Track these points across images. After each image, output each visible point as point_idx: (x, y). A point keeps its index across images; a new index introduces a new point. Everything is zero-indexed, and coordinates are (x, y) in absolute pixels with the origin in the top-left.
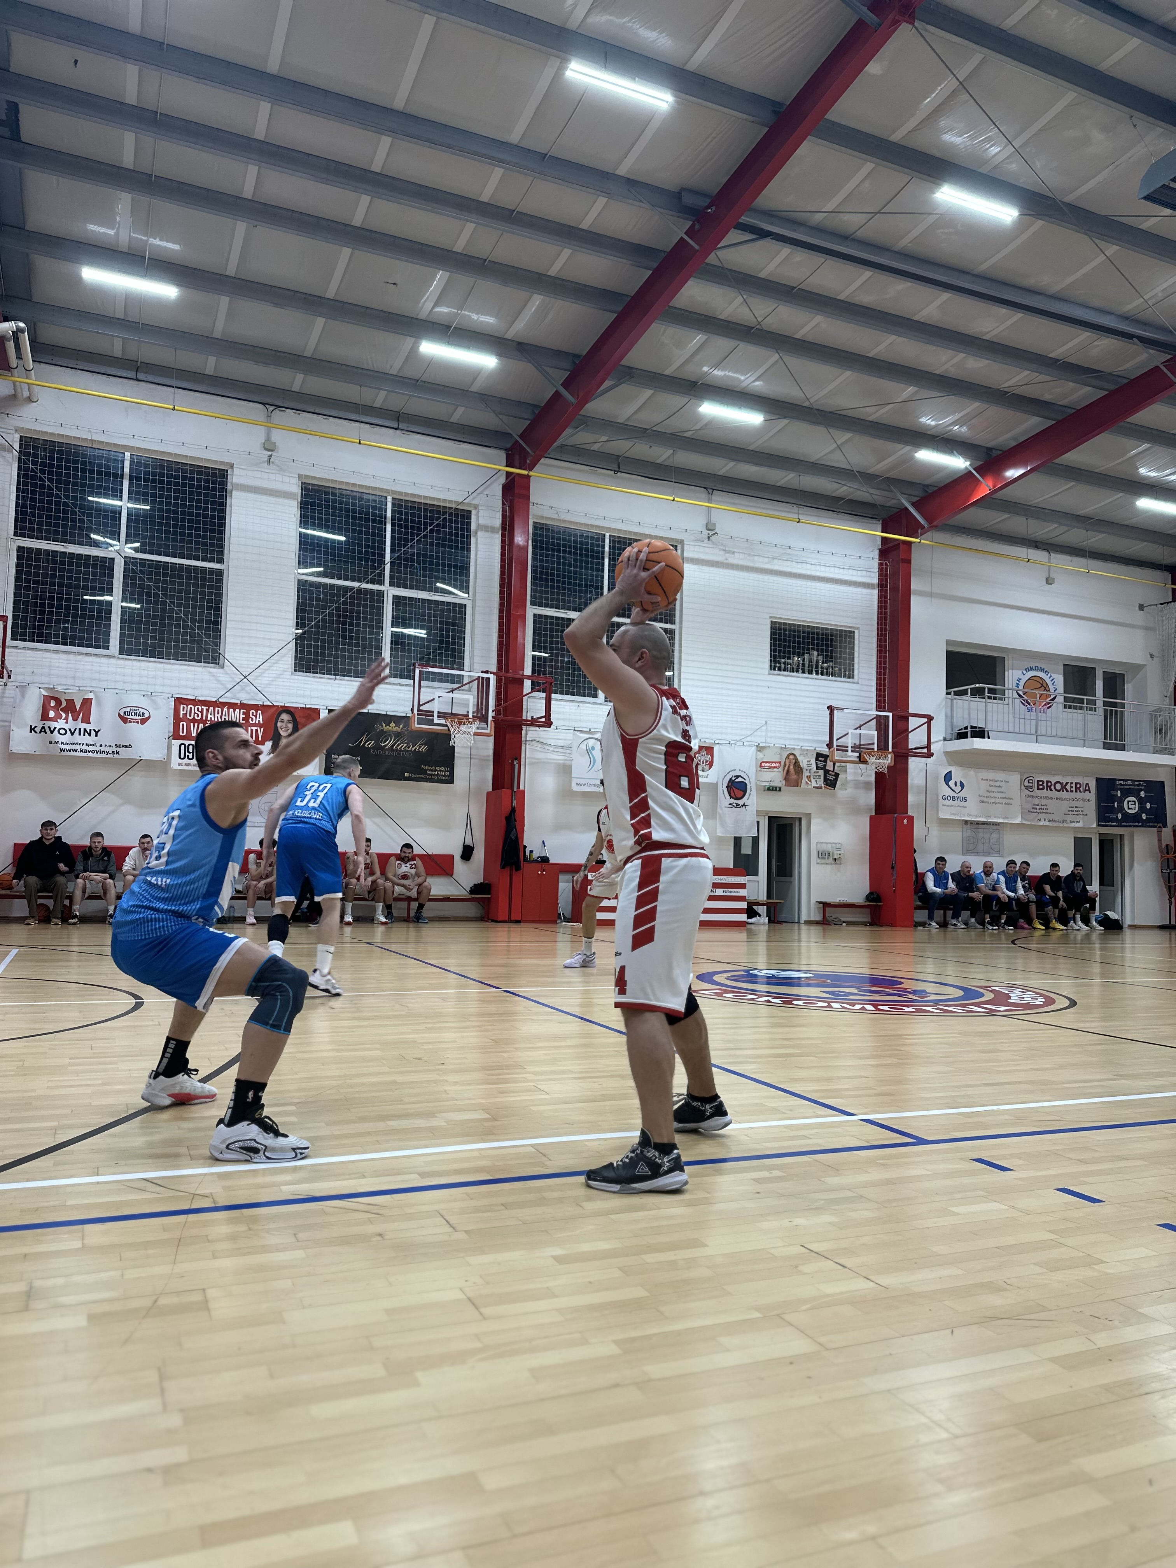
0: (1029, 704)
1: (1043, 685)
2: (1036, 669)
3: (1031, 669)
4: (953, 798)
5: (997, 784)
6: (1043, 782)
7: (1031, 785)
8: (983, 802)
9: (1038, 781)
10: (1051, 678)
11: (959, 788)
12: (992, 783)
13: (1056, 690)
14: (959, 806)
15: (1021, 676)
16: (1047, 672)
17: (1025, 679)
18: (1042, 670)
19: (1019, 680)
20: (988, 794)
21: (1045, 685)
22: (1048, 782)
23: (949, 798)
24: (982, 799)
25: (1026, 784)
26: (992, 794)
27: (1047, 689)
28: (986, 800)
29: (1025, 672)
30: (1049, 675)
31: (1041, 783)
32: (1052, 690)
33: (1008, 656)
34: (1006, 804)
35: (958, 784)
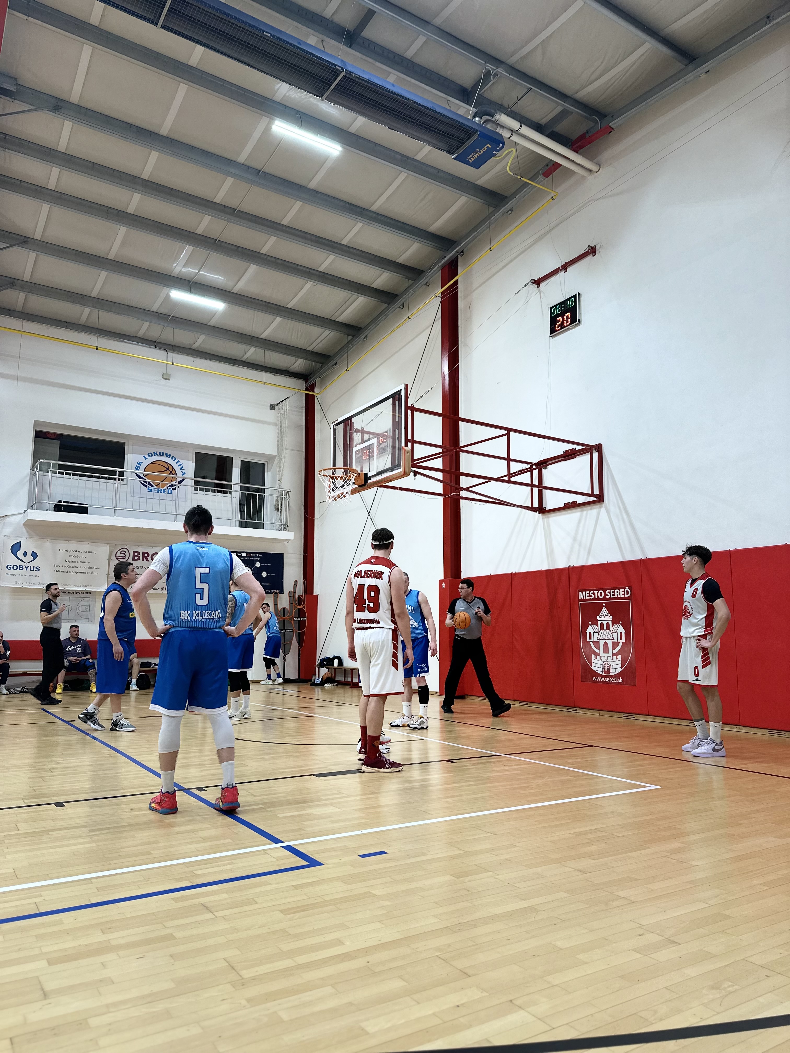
0: (152, 486)
1: (169, 469)
2: (161, 454)
3: (155, 454)
4: (21, 568)
5: (79, 554)
6: (139, 553)
7: (124, 555)
8: (59, 571)
9: (134, 552)
10: (179, 464)
11: (29, 557)
12: (72, 554)
13: (184, 474)
14: (28, 575)
15: (142, 459)
16: (174, 458)
17: (146, 463)
18: (168, 456)
19: (140, 463)
20: (67, 564)
21: (171, 469)
22: (144, 553)
23: (15, 567)
24: (58, 568)
25: (118, 555)
26: (72, 564)
27: (174, 472)
28: (62, 569)
29: (147, 456)
30: (176, 461)
31: (136, 554)
32: (179, 473)
33: (128, 441)
34: (89, 573)
35: (29, 554)
